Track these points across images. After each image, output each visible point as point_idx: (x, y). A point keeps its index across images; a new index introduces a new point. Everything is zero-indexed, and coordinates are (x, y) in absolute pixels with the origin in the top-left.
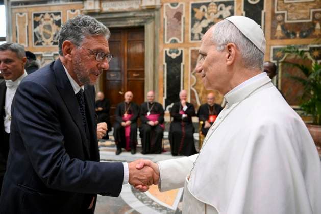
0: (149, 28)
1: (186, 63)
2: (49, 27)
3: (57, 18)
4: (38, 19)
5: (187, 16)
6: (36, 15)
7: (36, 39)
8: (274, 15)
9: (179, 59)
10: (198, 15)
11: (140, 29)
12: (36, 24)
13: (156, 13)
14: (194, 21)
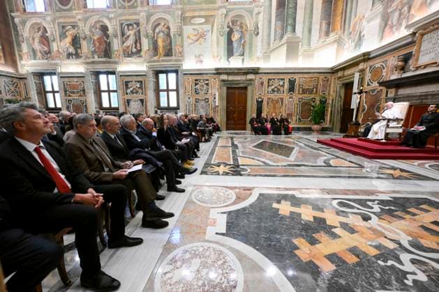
0: (249, 88)
1: (265, 103)
2: (203, 86)
3: (207, 82)
4: (197, 82)
5: (266, 83)
6: (196, 80)
7: (196, 92)
8: (299, 85)
9: (262, 101)
10: (270, 84)
11: (246, 88)
12: (196, 84)
13: (252, 82)
14: (269, 86)
